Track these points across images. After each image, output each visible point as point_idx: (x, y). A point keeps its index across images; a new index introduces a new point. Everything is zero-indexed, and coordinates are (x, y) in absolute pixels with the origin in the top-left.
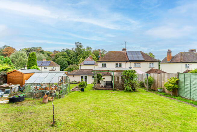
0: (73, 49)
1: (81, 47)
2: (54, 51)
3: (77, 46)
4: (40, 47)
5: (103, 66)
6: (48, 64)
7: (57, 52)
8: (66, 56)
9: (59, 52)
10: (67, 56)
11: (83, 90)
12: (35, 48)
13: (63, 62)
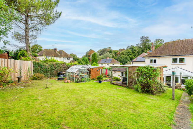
0: (138, 44)
1: (148, 41)
2: (120, 50)
3: (143, 41)
4: (110, 48)
5: (151, 62)
6: (110, 62)
7: (122, 50)
8: (130, 53)
9: (125, 49)
10: (132, 54)
11: (100, 82)
12: (106, 49)
13: (126, 59)
